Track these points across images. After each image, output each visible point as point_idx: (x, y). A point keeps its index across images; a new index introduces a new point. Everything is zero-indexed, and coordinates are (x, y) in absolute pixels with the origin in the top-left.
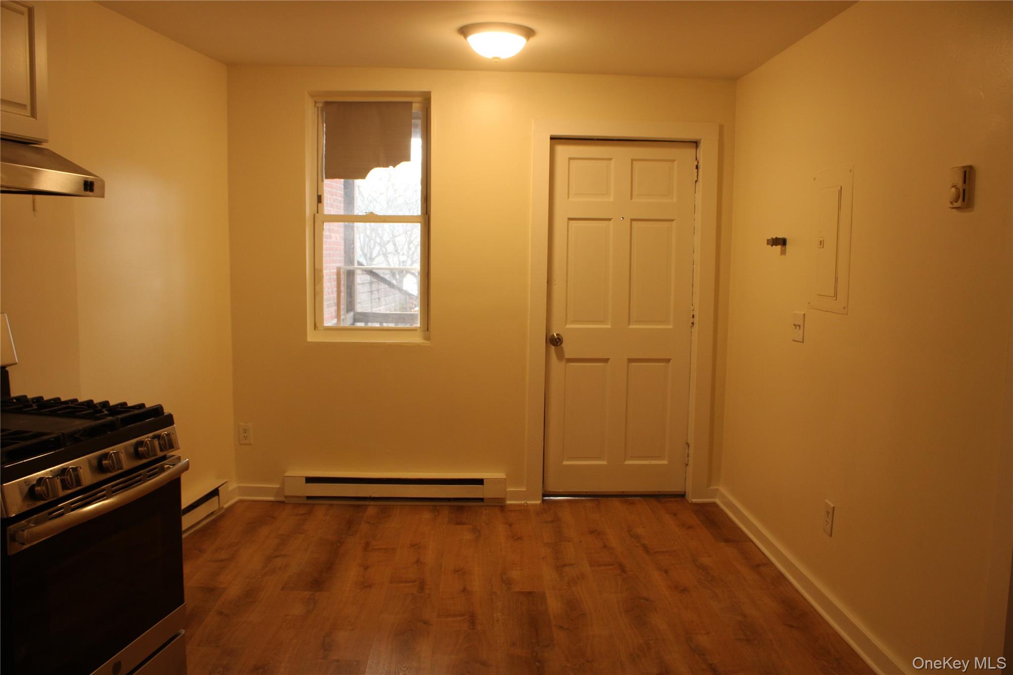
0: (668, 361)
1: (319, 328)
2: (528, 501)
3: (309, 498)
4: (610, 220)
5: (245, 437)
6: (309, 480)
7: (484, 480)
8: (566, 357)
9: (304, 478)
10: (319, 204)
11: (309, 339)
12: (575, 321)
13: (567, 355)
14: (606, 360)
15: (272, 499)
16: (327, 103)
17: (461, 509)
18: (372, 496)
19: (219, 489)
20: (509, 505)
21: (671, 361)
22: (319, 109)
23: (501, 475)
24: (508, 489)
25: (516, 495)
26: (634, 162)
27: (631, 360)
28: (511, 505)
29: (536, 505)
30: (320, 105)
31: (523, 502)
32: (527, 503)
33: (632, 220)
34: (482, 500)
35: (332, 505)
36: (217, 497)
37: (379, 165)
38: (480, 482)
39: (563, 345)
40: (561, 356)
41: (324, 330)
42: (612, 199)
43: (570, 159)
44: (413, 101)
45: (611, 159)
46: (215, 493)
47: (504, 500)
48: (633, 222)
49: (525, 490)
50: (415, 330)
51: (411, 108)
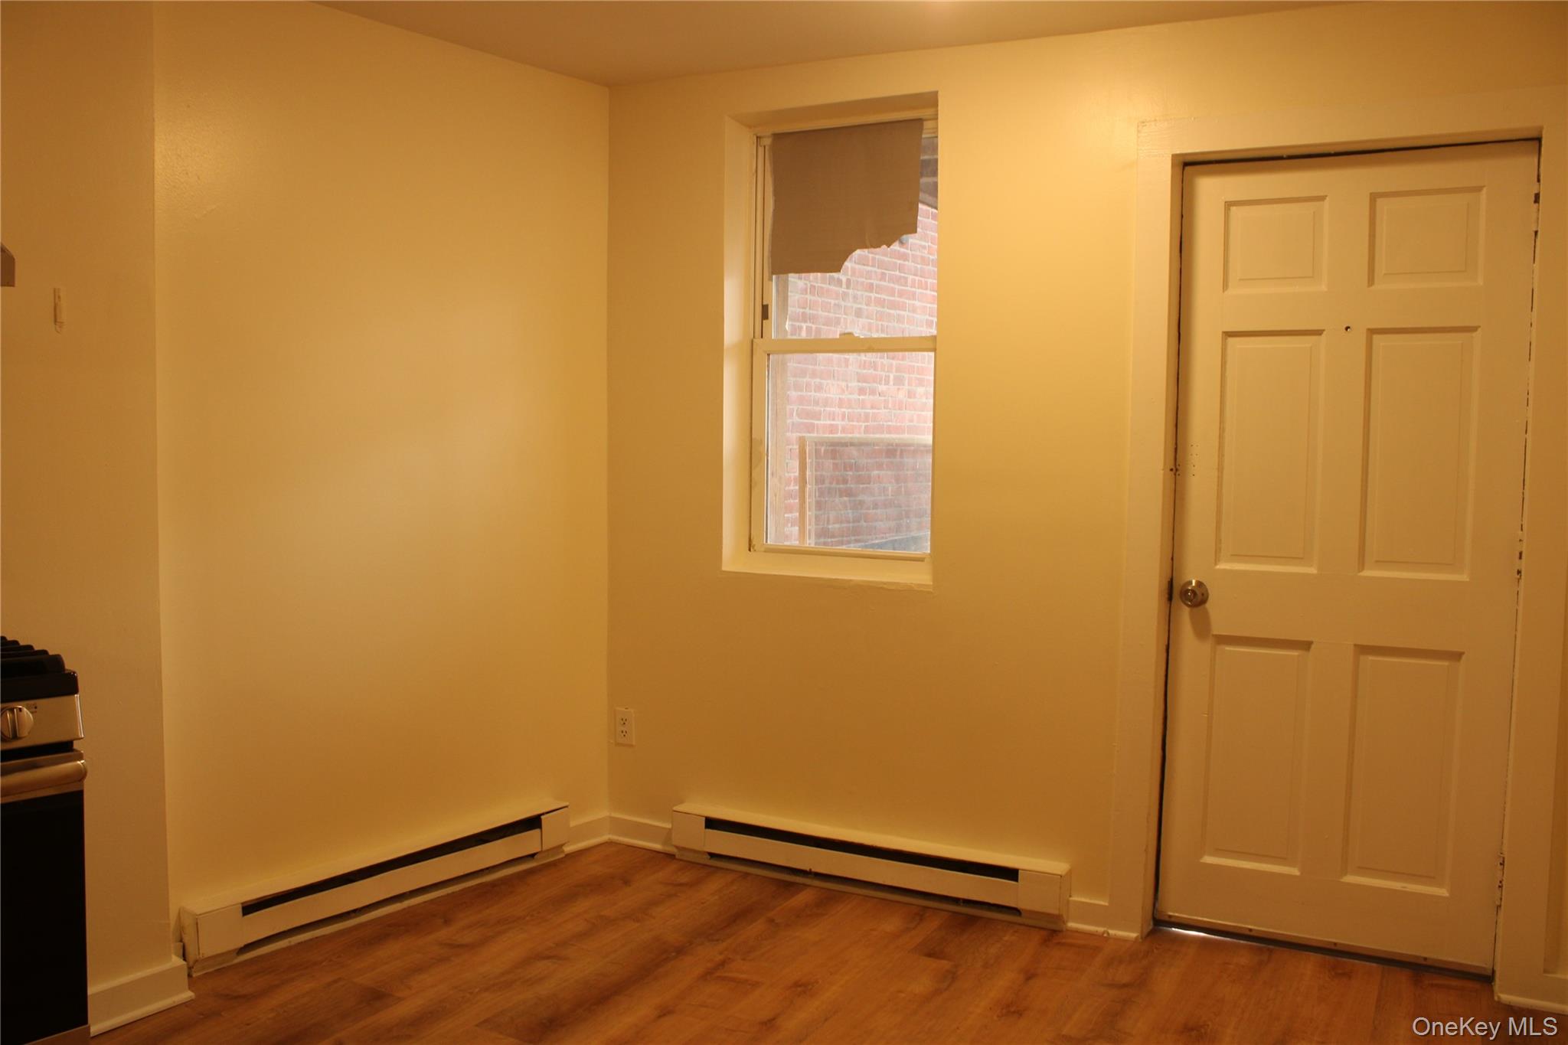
0: (1457, 656)
1: (756, 548)
2: (1112, 929)
3: (712, 855)
4: (1319, 333)
5: (624, 733)
6: (712, 823)
7: (1020, 871)
8: (1215, 632)
9: (704, 819)
10: (764, 321)
11: (724, 568)
12: (1237, 557)
13: (1218, 629)
14: (1306, 646)
15: (658, 846)
16: (778, 137)
17: (970, 921)
18: (813, 870)
19: (542, 817)
20: (1067, 930)
21: (1464, 657)
22: (767, 148)
23: (1057, 866)
24: (1075, 898)
25: (1088, 913)
26: (1379, 201)
27: (1363, 650)
28: (1077, 931)
29: (1125, 940)
30: (767, 142)
31: (1101, 930)
32: (1108, 934)
33: (1372, 332)
34: (1015, 911)
35: (747, 874)
36: (537, 831)
37: (863, 246)
38: (1011, 874)
39: (1208, 605)
40: (1202, 629)
41: (765, 552)
42: (1324, 288)
43: (1229, 205)
44: (924, 117)
45: (1322, 198)
46: (533, 823)
47: (1058, 918)
48: (1376, 338)
49: (1107, 904)
50: (921, 560)
51: (921, 129)
